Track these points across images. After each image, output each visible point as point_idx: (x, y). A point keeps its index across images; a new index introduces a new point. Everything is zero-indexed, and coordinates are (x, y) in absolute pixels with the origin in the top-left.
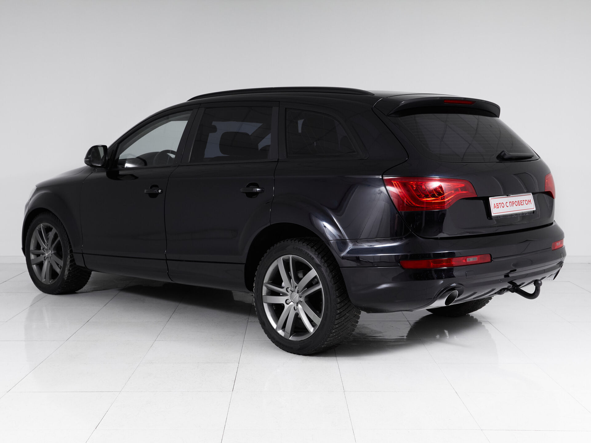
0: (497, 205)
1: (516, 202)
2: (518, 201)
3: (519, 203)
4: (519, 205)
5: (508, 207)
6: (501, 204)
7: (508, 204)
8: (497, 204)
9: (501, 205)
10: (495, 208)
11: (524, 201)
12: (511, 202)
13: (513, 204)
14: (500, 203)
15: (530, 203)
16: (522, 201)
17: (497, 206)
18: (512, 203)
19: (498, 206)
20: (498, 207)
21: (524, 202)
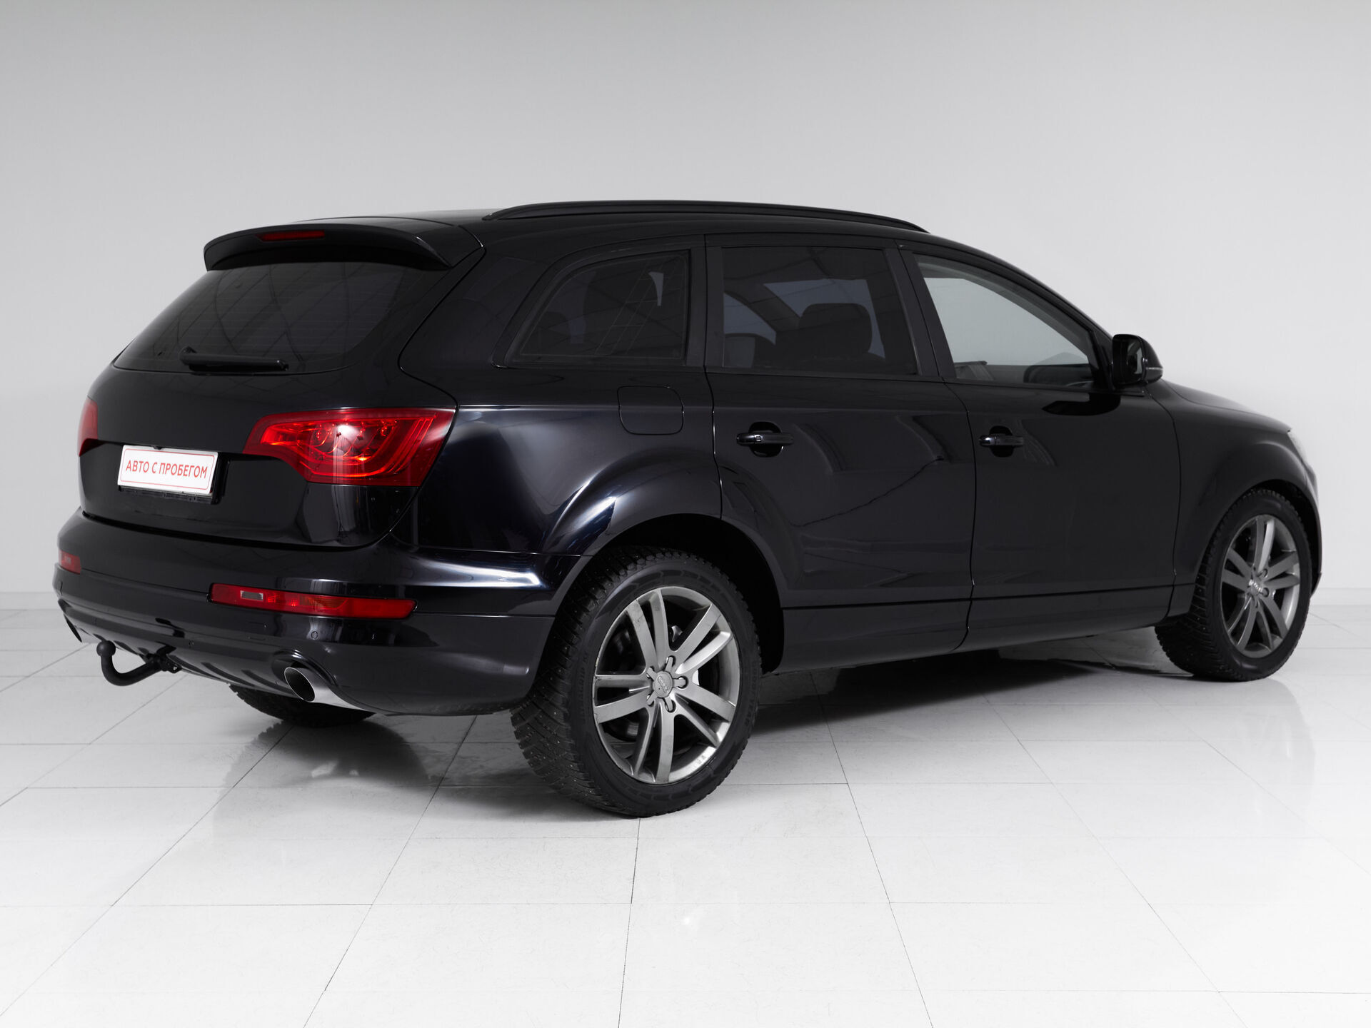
0: (136, 464)
1: (175, 467)
2: (180, 466)
3: (180, 469)
4: (178, 474)
5: (154, 472)
6: (143, 464)
7: (157, 468)
8: (137, 462)
9: (142, 466)
10: (129, 469)
11: (193, 467)
12: (164, 464)
13: (167, 469)
14: (141, 462)
15: (203, 475)
16: (188, 466)
17: (133, 467)
18: (166, 467)
19: (136, 466)
20: (135, 468)
21: (193, 469)
